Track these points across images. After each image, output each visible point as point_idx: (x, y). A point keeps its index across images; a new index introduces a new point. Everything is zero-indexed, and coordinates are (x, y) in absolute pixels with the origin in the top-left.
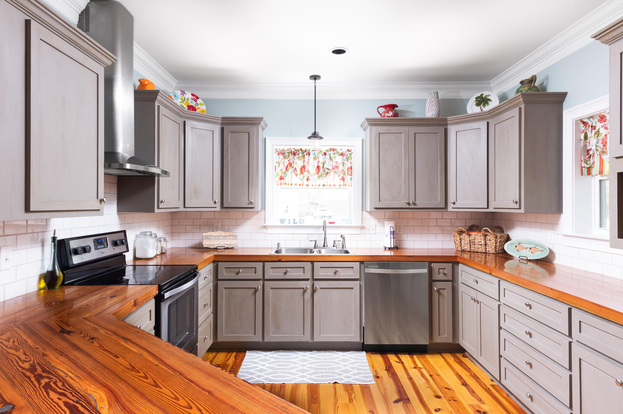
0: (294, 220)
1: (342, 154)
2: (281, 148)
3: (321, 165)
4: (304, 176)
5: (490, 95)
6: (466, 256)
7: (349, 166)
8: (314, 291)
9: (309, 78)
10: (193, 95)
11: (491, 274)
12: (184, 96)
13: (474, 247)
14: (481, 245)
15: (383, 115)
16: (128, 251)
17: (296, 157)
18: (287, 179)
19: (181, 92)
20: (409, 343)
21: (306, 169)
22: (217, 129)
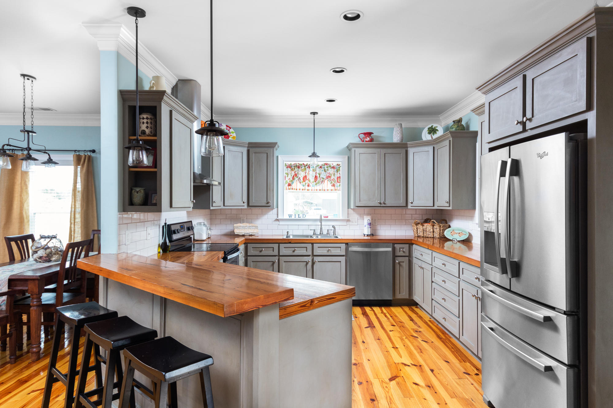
0: (299, 215)
1: (333, 167)
2: (289, 163)
3: (318, 175)
4: (306, 184)
5: (437, 127)
6: (421, 240)
7: (339, 176)
8: (313, 263)
9: (310, 113)
10: (227, 126)
11: (428, 249)
13: (426, 234)
14: (431, 232)
15: (363, 139)
16: (193, 234)
17: (300, 170)
18: (294, 186)
20: (380, 299)
21: (308, 178)
22: (245, 150)
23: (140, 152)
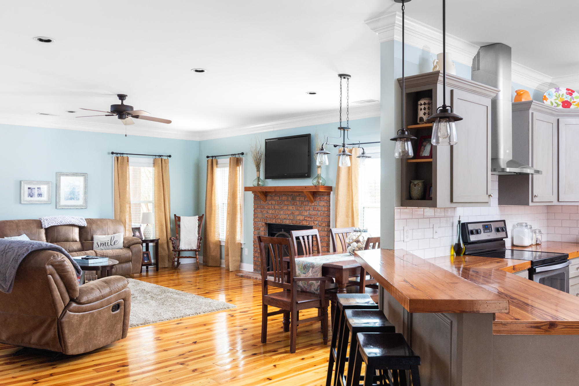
10: (568, 90)
12: (558, 93)
16: (507, 237)
19: (555, 90)
23: (406, 143)
